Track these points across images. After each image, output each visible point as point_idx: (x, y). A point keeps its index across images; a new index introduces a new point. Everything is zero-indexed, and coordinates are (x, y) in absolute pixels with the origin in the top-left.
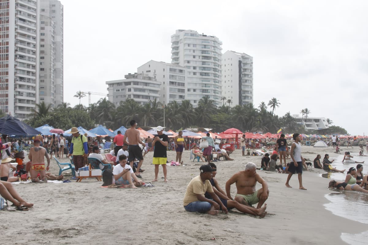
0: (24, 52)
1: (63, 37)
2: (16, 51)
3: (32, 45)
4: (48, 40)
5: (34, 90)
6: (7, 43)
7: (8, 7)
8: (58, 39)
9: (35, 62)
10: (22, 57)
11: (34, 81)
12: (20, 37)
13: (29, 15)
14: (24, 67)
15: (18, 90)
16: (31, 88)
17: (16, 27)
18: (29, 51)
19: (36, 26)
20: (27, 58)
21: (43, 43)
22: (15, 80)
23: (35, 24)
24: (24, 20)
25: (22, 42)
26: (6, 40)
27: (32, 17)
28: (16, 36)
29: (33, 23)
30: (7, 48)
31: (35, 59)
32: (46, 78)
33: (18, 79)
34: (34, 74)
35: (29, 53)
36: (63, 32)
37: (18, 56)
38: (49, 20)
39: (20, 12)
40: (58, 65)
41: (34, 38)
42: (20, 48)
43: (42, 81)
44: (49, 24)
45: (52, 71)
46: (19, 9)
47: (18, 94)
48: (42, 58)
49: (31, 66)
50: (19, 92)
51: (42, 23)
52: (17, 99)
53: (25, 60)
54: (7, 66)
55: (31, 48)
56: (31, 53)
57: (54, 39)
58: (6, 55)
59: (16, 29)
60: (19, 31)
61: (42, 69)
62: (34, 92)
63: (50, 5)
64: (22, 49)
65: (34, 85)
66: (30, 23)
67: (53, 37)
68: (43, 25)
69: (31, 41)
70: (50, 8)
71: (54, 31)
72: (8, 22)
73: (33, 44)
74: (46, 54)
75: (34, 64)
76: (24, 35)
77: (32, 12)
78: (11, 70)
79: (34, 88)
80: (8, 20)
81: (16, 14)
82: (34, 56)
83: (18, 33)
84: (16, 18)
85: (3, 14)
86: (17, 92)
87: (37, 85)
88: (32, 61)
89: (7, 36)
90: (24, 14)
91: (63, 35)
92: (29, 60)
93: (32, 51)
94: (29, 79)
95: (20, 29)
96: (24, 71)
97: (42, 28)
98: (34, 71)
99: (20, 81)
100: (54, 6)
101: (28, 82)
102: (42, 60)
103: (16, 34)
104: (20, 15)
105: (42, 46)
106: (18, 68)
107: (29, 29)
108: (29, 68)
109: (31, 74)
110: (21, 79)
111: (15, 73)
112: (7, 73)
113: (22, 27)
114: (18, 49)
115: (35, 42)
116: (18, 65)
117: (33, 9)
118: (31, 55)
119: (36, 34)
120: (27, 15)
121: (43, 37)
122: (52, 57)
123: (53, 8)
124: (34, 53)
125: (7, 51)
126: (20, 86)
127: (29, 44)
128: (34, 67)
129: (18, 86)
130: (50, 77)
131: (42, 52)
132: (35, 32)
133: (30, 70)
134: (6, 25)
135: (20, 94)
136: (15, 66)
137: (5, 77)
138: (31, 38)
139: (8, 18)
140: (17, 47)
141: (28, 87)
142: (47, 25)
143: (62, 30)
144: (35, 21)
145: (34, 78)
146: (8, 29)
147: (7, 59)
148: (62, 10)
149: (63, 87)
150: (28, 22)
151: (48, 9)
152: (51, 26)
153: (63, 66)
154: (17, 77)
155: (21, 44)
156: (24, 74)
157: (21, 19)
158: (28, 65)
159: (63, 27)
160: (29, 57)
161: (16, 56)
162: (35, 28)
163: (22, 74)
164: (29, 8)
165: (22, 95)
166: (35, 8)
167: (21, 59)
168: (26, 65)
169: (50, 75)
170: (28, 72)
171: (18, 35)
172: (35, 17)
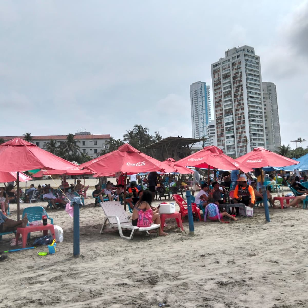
0: (255, 117)
1: (277, 106)
2: (249, 117)
3: (259, 113)
4: (269, 108)
5: (263, 141)
6: (243, 113)
7: (242, 90)
8: (274, 107)
9: (262, 123)
10: (253, 121)
11: (263, 135)
12: (251, 108)
13: (256, 94)
14: (256, 127)
15: (253, 142)
16: (261, 140)
17: (248, 102)
18: (257, 117)
19: (261, 100)
20: (257, 121)
21: (265, 111)
22: (250, 136)
23: (260, 98)
24: (253, 97)
25: (253, 111)
26: (242, 111)
27: (258, 94)
28: (248, 108)
29: (259, 98)
30: (244, 116)
31: (262, 121)
32: (270, 133)
33: (252, 135)
34: (262, 131)
35: (258, 118)
36: (277, 102)
37: (251, 121)
38: (268, 96)
39: (250, 92)
40: (276, 124)
41: (261, 108)
42: (252, 115)
43: (267, 135)
44: (268, 98)
45: (273, 128)
46: (250, 90)
47: (253, 144)
48: (266, 120)
49: (260, 126)
50: (253, 143)
51: (264, 98)
52: (252, 148)
53: (256, 122)
54: (244, 127)
55: (259, 114)
56: (259, 117)
57: (272, 108)
58: (243, 120)
59: (248, 103)
60: (250, 104)
61: (266, 128)
62: (263, 142)
63: (267, 87)
64: (253, 116)
65: (262, 138)
66: (257, 99)
67: (272, 106)
68: (265, 99)
69: (259, 110)
70: (267, 88)
71: (272, 102)
72: (243, 100)
73: (260, 111)
74: (268, 118)
75: (262, 124)
76: (254, 107)
77: (258, 91)
78: (247, 129)
79: (263, 140)
80: (243, 99)
81: (248, 94)
82: (261, 119)
83: (249, 106)
84: (248, 96)
85: (239, 95)
86: (252, 143)
87: (265, 138)
88: (260, 122)
89: (243, 109)
90: (253, 93)
91: (277, 104)
92: (258, 122)
93: (260, 116)
94: (259, 134)
95: (251, 103)
96: (255, 129)
97: (264, 102)
98: (262, 129)
99: (253, 136)
100: (270, 86)
101: (258, 136)
102: (266, 122)
103: (249, 107)
104: (250, 94)
105: (265, 113)
106: (252, 128)
107: (257, 103)
108: (259, 127)
109: (260, 131)
110: (254, 134)
111: (250, 131)
112: (245, 132)
113: (252, 102)
114: (251, 116)
115: (261, 110)
116: (251, 126)
117: (258, 89)
118: (259, 119)
119: (261, 105)
120: (254, 93)
121: (265, 107)
122: (272, 119)
123: (270, 88)
124: (261, 117)
125: (244, 118)
126: (254, 139)
127: (257, 112)
128: (262, 126)
129: (252, 140)
130: (272, 132)
131: (265, 117)
132: (260, 104)
133: (260, 128)
134: (241, 102)
135: (254, 144)
136: (250, 127)
137: (243, 135)
138: (258, 108)
139: (243, 97)
140: (250, 115)
141: (259, 139)
142: (267, 99)
143: (277, 101)
144: (260, 97)
145: (262, 133)
146: (243, 104)
147: (244, 123)
148: (276, 88)
149: (280, 138)
150: (255, 98)
151: (266, 89)
152: (270, 99)
153: (279, 124)
154: (251, 134)
155: (252, 113)
156: (256, 131)
157: (251, 97)
158: (258, 126)
159: (277, 99)
160: (258, 121)
161: (249, 121)
162: (260, 101)
163: (254, 131)
164: (256, 89)
165: (256, 145)
166: (260, 88)
167: (253, 122)
168: (256, 126)
169: (272, 131)
170: (258, 130)
171: (250, 107)
172: (259, 94)
